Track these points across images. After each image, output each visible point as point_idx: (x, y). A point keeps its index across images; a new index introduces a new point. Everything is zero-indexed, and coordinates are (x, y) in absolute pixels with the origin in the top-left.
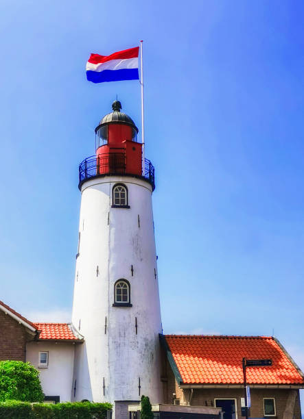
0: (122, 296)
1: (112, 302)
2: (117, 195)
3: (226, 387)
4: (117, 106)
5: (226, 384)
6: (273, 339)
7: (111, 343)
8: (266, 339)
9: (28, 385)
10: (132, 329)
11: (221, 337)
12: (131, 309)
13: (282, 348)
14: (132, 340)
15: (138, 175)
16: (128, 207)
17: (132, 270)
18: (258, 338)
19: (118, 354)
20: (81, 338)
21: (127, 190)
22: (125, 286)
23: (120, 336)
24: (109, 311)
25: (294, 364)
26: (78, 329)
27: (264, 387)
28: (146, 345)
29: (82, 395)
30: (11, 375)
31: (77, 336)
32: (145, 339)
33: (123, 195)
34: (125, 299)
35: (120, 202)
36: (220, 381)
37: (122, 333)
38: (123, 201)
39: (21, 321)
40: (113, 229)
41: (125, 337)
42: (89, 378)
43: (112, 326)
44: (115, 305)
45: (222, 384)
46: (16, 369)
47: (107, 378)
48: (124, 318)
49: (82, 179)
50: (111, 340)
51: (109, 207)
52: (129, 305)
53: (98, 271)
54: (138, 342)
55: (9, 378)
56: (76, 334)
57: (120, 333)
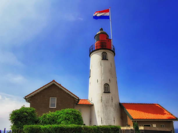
0: (106, 89)
1: (103, 91)
2: (103, 56)
3: (149, 120)
4: (102, 29)
5: (148, 119)
6: (158, 104)
7: (103, 105)
8: (155, 104)
9: (78, 119)
10: (111, 101)
11: (140, 104)
12: (110, 94)
13: (162, 107)
14: (111, 104)
15: (110, 50)
16: (107, 60)
17: (110, 81)
18: (153, 104)
19: (106, 109)
20: (92, 104)
21: (107, 54)
22: (107, 86)
23: (107, 103)
24: (102, 94)
25: (169, 113)
26: (91, 101)
27: (162, 120)
28: (116, 106)
29: (94, 124)
30: (70, 114)
31: (91, 103)
32: (115, 104)
33: (105, 56)
34: (107, 90)
35: (104, 58)
36: (146, 118)
37: (107, 102)
38: (105, 58)
39: (72, 95)
40: (102, 67)
41: (108, 103)
42: (96, 118)
43: (104, 99)
44: (104, 92)
45: (147, 119)
46: (72, 112)
47: (103, 117)
48: (108, 97)
49: (91, 52)
50: (103, 104)
51: (101, 60)
52: (109, 92)
53: (98, 81)
54: (113, 105)
55: (70, 115)
56: (90, 102)
57: (106, 102)
